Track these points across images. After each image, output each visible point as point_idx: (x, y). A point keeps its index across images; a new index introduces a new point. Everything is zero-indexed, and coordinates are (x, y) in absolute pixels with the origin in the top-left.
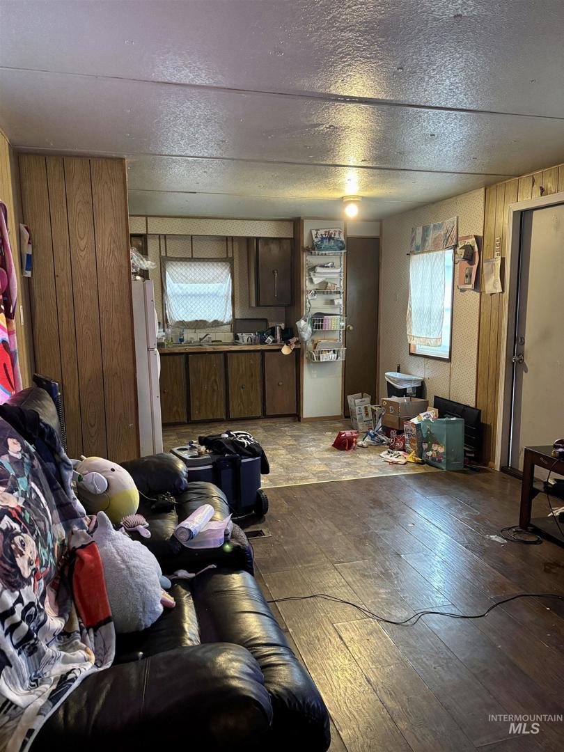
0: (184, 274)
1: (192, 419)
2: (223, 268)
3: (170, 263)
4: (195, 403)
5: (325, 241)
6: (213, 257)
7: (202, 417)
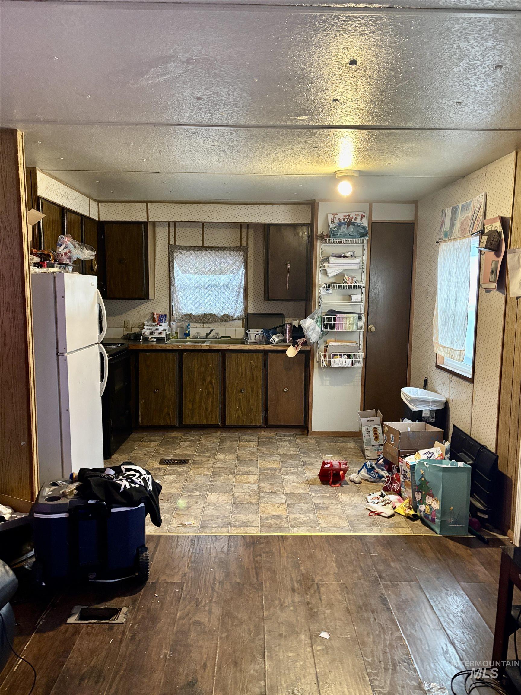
0: (193, 264)
1: (184, 423)
2: (237, 258)
3: (178, 252)
4: (188, 405)
5: (342, 227)
6: (225, 246)
7: (194, 421)
